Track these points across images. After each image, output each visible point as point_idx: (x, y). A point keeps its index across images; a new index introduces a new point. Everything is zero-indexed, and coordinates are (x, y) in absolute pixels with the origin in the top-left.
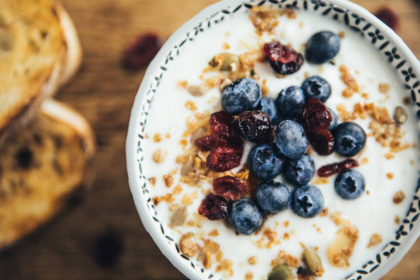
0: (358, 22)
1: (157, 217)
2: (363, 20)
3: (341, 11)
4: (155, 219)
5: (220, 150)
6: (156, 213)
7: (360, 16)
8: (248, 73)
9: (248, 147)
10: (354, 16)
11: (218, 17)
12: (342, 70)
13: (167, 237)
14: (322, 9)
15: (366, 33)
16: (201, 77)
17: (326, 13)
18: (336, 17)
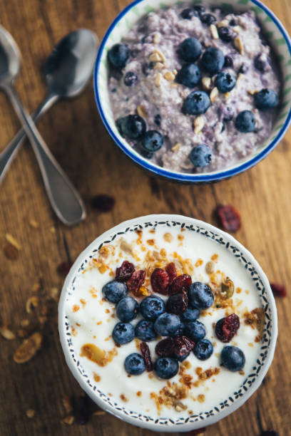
0: (249, 382)
1: (129, 231)
2: (250, 386)
3: (258, 372)
4: (127, 229)
5: (168, 278)
6: (131, 230)
7: (253, 384)
8: (218, 303)
9: (165, 298)
10: (254, 380)
11: (260, 286)
12: (216, 371)
13: (115, 236)
14: (260, 359)
15: (242, 388)
16: (219, 272)
17: (258, 362)
18: (255, 368)
